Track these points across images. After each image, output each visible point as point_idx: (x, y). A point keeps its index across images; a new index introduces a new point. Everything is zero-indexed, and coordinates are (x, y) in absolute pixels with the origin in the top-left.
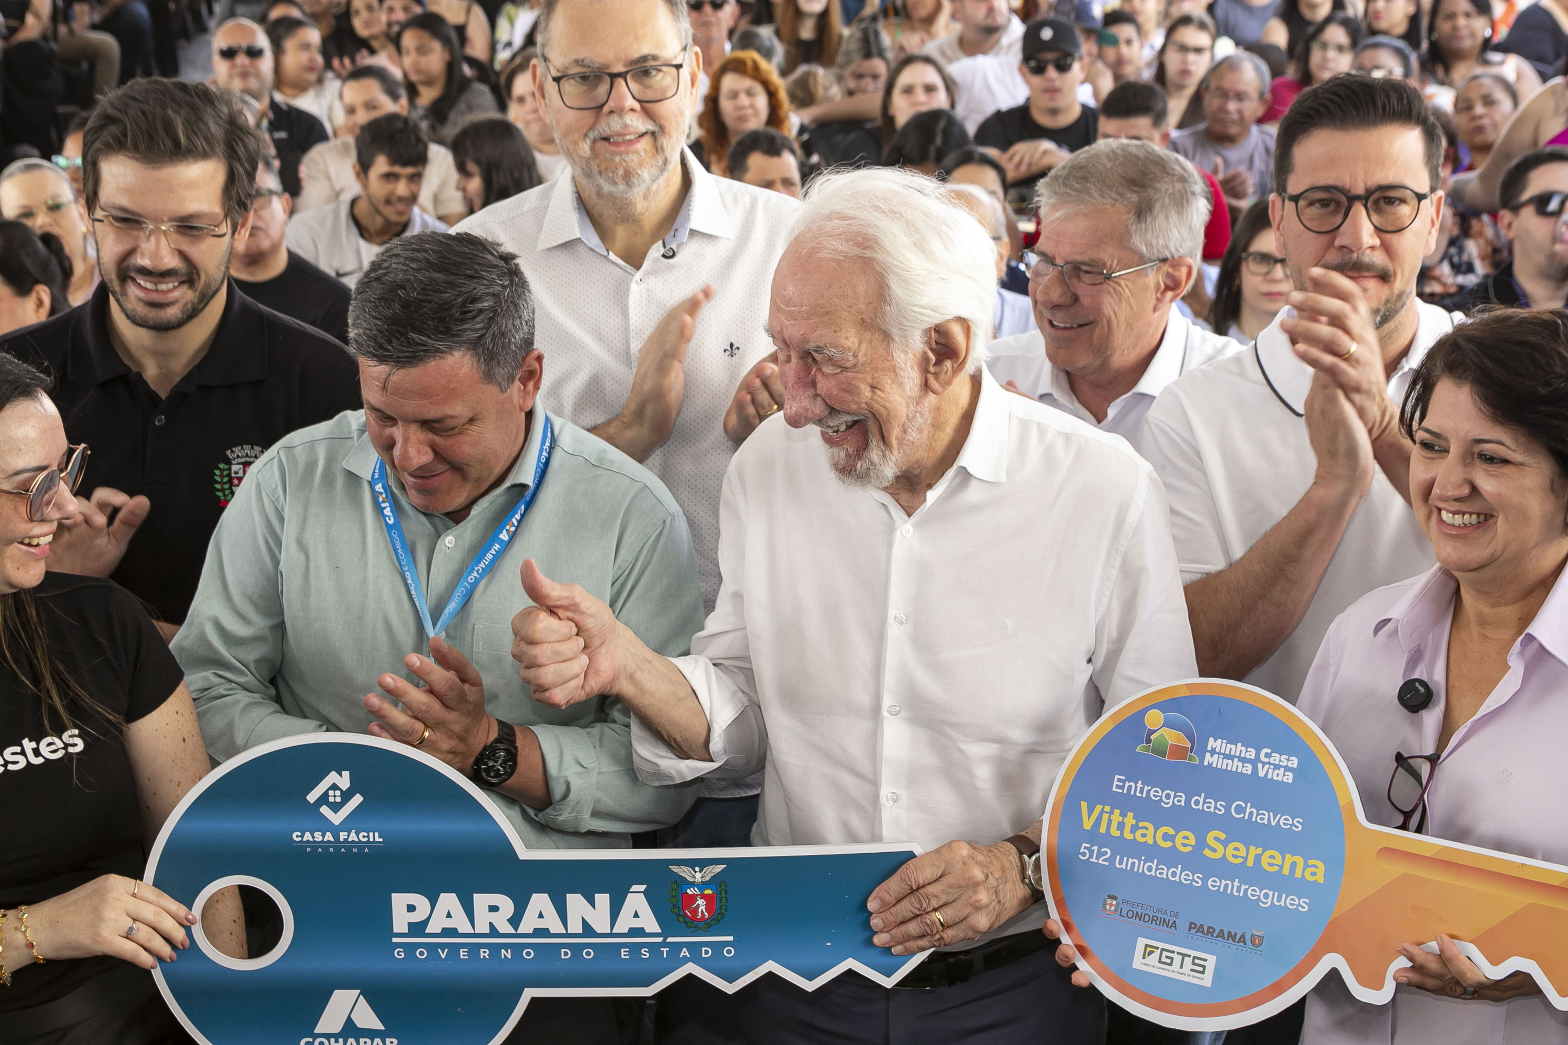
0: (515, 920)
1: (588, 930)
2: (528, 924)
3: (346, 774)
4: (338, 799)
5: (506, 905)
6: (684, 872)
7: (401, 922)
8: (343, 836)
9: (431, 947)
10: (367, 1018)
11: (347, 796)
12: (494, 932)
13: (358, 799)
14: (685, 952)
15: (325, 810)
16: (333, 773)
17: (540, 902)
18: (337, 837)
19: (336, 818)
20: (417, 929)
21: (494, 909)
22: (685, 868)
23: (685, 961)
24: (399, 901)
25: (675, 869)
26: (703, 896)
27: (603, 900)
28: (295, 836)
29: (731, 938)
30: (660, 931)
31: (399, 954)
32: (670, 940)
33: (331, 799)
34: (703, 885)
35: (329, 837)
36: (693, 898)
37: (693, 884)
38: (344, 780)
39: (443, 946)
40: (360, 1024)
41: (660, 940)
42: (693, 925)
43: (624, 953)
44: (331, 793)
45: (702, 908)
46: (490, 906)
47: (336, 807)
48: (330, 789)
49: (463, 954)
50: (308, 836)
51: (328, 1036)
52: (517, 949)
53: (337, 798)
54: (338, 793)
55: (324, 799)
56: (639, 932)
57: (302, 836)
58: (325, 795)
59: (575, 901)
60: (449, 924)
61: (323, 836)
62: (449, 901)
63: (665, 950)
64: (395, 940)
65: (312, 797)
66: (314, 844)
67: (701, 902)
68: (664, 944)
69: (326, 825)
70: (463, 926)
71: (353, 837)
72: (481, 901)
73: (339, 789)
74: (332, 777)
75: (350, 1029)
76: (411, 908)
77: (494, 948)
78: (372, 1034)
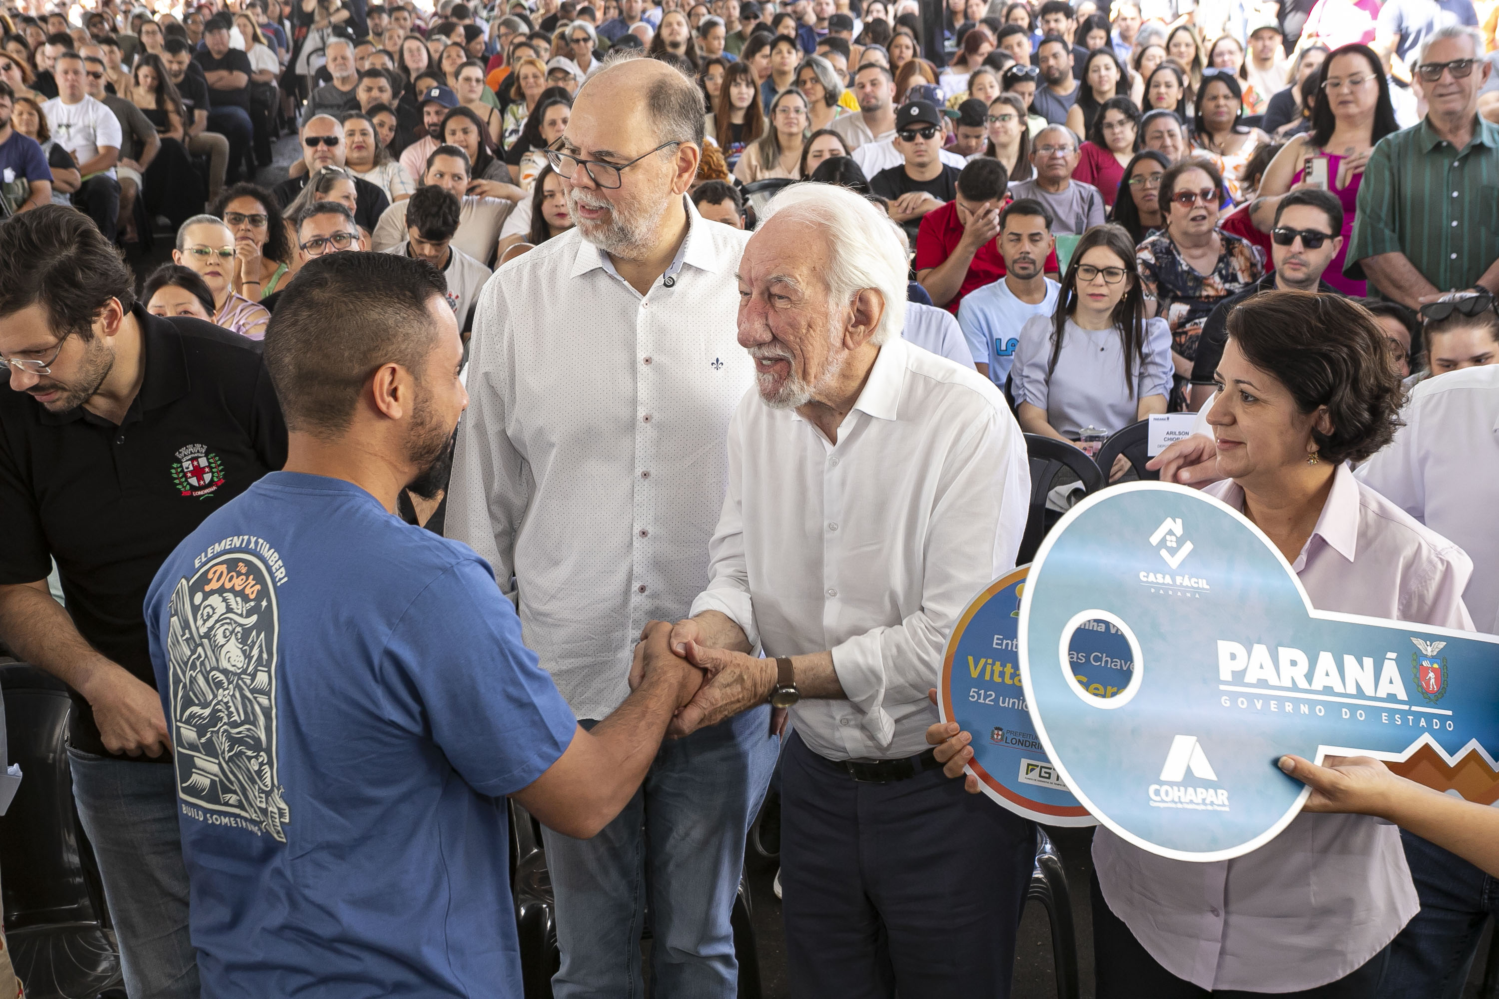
0: (1309, 677)
1: (1359, 691)
3: (1179, 521)
4: (1174, 545)
5: (1303, 660)
6: (1419, 643)
7: (1225, 669)
8: (1179, 580)
9: (1250, 697)
10: (1203, 767)
11: (1180, 542)
12: (1295, 688)
13: (1188, 547)
14: (1423, 723)
15: (1164, 553)
16: (1169, 520)
17: (1326, 660)
18: (1174, 580)
19: (1174, 562)
20: (1239, 677)
21: (1294, 663)
22: (1421, 641)
23: (1422, 731)
24: (1225, 648)
25: (1415, 641)
26: (1434, 670)
27: (1368, 662)
29: (1450, 713)
30: (1406, 699)
31: (1225, 702)
32: (1414, 708)
33: (1169, 544)
34: (1433, 659)
35: (1168, 580)
36: (1427, 670)
37: (1426, 657)
38: (1177, 527)
39: (1259, 697)
40: (1198, 773)
41: (1406, 707)
42: (1428, 696)
43: (1384, 718)
44: (1168, 537)
45: (1433, 681)
46: (1291, 661)
47: (1173, 552)
48: (1167, 534)
49: (1273, 705)
50: (1152, 578)
51: (1171, 784)
52: (1312, 704)
53: (1171, 542)
54: (1174, 538)
55: (1163, 543)
56: (1392, 698)
57: (1147, 577)
58: (1163, 540)
59: (1350, 661)
60: (1262, 675)
61: (1164, 578)
62: (1260, 651)
63: (1411, 718)
64: (1222, 687)
65: (1155, 539)
67: (1431, 675)
68: (1409, 712)
69: (1163, 568)
70: (1273, 678)
71: (1186, 582)
72: (1284, 654)
73: (1174, 535)
74: (1169, 523)
75: (1190, 780)
76: (1233, 657)
77: (1296, 702)
78: (1206, 784)
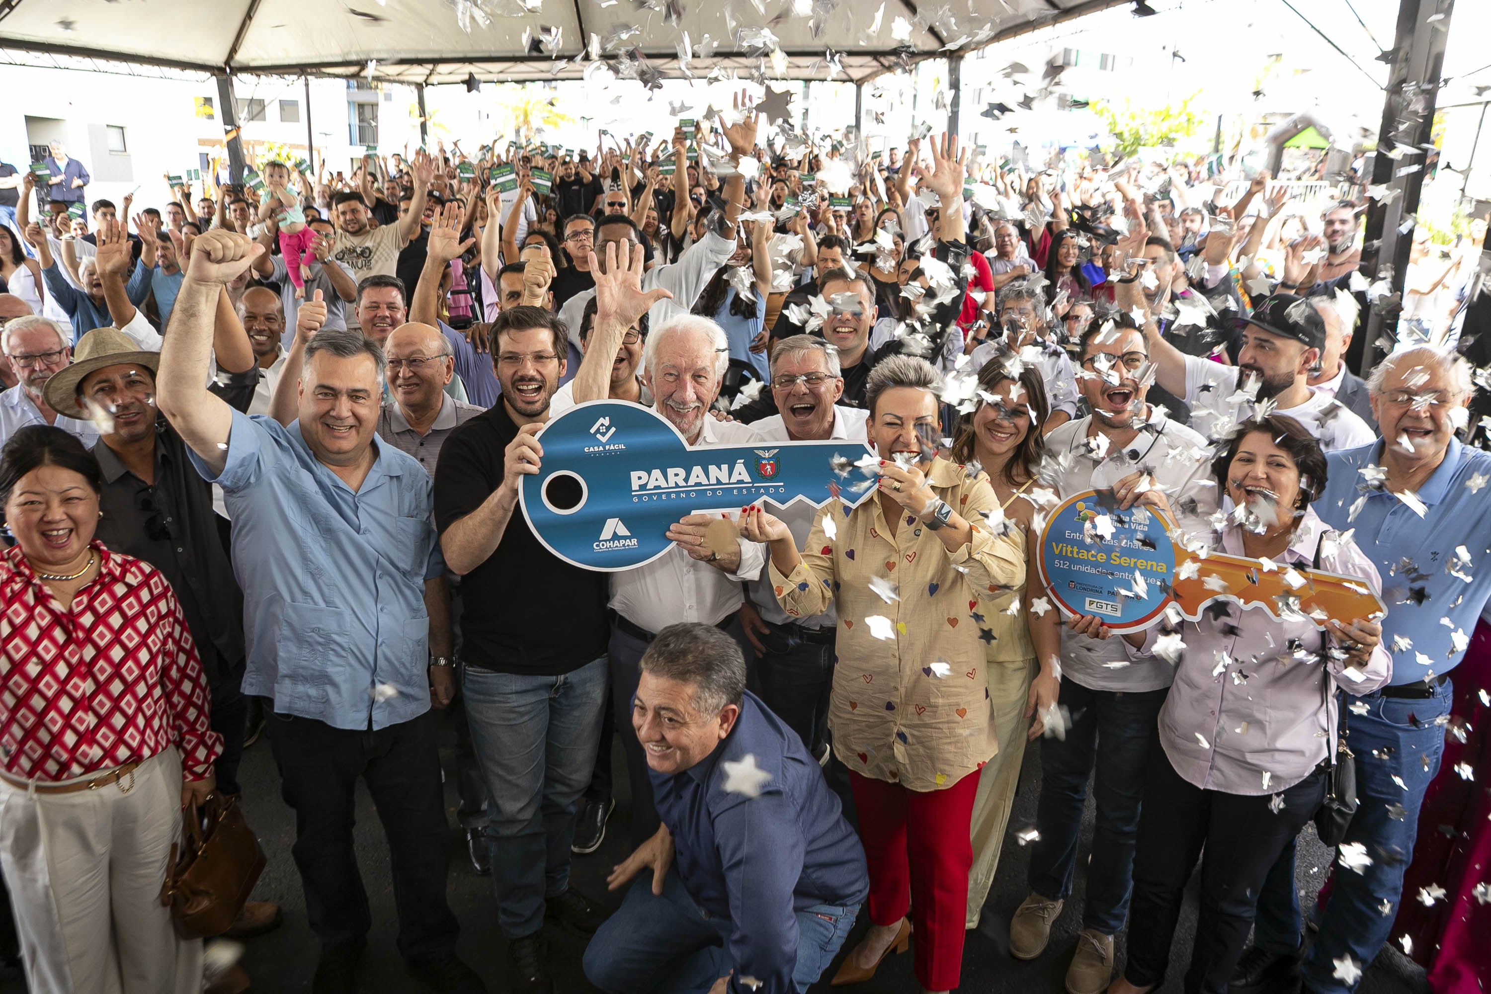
1: (719, 482)
2: (691, 482)
3: (607, 418)
4: (604, 430)
5: (682, 472)
6: (760, 453)
7: (635, 485)
8: (607, 447)
9: (650, 495)
10: (623, 531)
11: (608, 429)
13: (613, 429)
14: (762, 491)
15: (598, 436)
16: (602, 418)
18: (605, 448)
19: (604, 439)
22: (762, 450)
23: (762, 494)
24: (634, 475)
25: (757, 451)
26: (770, 464)
28: (586, 450)
29: (782, 484)
31: (635, 500)
32: (756, 485)
33: (601, 431)
34: (770, 459)
35: (601, 448)
36: (765, 465)
37: (765, 459)
38: (606, 421)
39: (655, 494)
40: (620, 534)
41: (751, 485)
42: (766, 478)
43: (735, 492)
44: (601, 428)
45: (769, 469)
47: (603, 434)
48: (600, 426)
49: (664, 497)
50: (592, 449)
51: (605, 541)
52: (687, 493)
54: (604, 427)
55: (598, 431)
57: (589, 449)
58: (599, 429)
60: (657, 484)
61: (599, 448)
63: (754, 489)
65: (592, 431)
66: (594, 453)
67: (768, 467)
69: (600, 443)
70: (664, 485)
71: (612, 447)
72: (671, 472)
73: (604, 425)
74: (601, 420)
75: (616, 537)
77: (678, 493)
78: (625, 538)
